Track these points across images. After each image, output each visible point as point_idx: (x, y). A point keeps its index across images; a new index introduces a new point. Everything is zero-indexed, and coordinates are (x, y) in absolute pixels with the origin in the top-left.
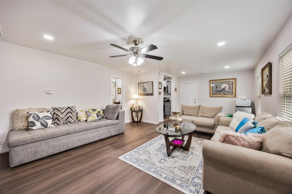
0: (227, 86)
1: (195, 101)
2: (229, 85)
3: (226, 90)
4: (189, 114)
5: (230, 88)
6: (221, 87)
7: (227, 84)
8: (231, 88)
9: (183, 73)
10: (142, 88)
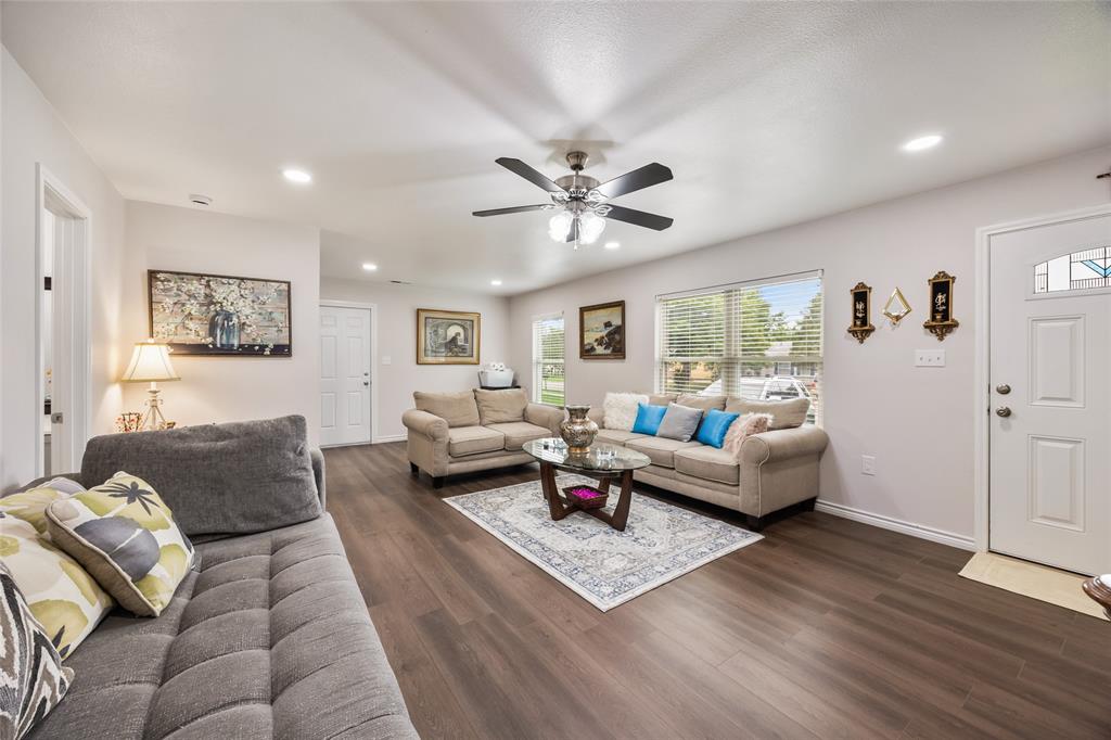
0: (460, 330)
1: (367, 379)
2: (464, 328)
3: (459, 343)
4: (458, 424)
5: (466, 340)
6: (449, 333)
7: (461, 326)
8: (470, 340)
9: (370, 267)
10: (193, 307)
